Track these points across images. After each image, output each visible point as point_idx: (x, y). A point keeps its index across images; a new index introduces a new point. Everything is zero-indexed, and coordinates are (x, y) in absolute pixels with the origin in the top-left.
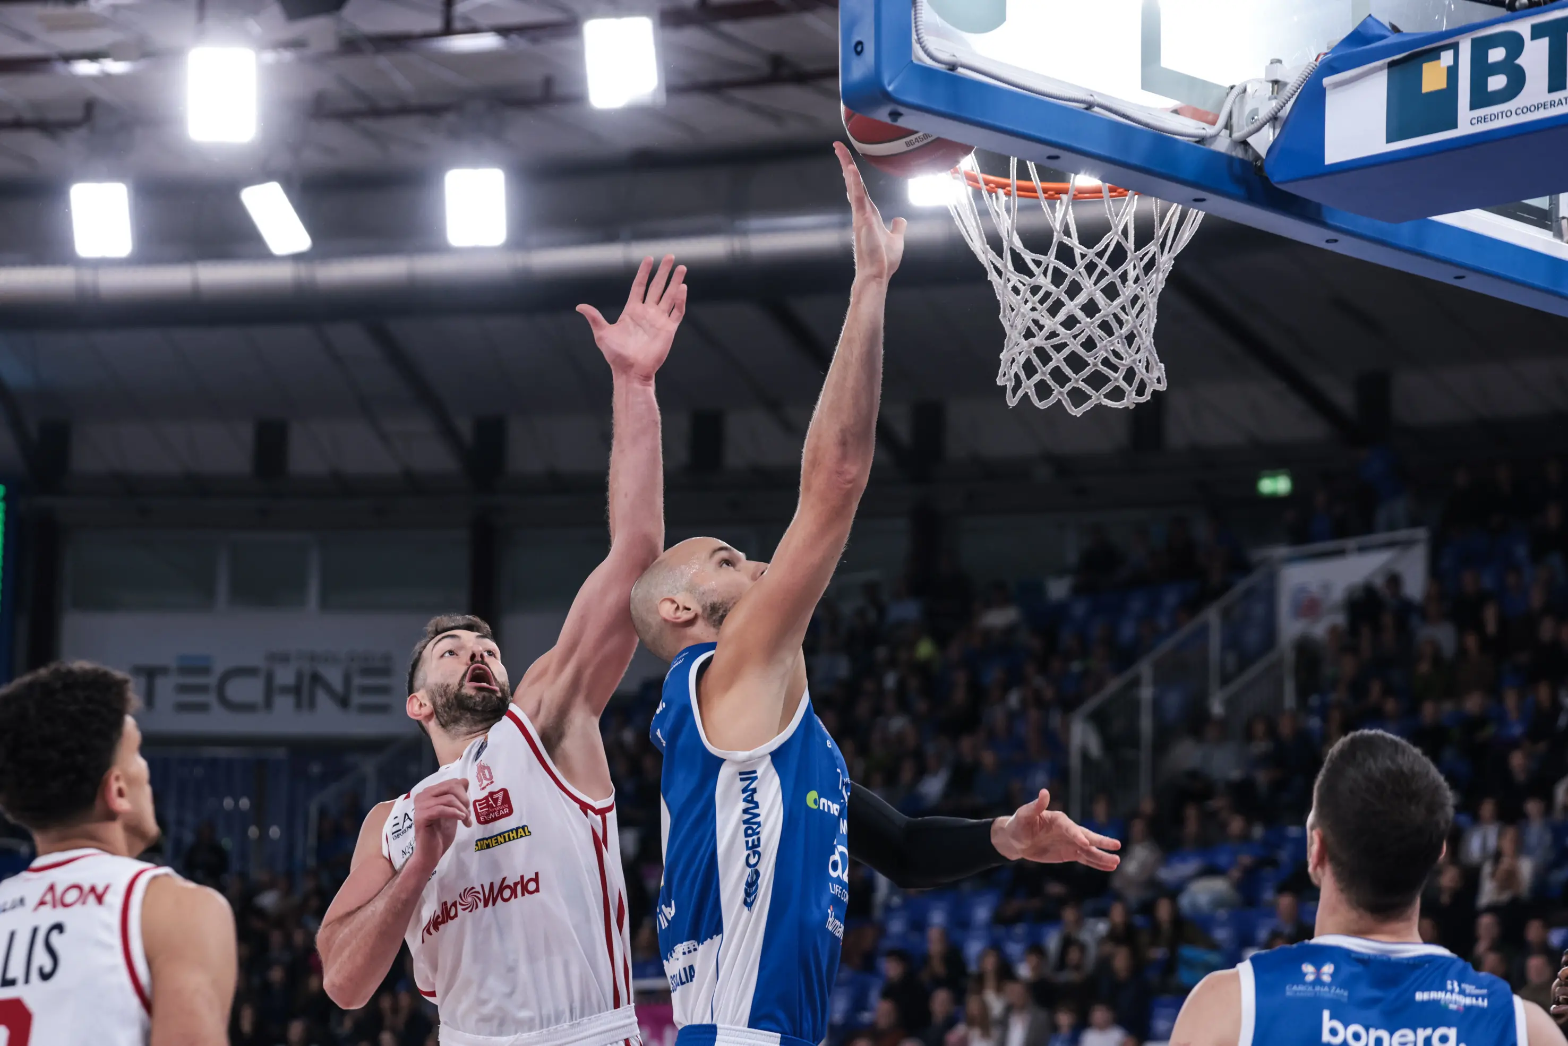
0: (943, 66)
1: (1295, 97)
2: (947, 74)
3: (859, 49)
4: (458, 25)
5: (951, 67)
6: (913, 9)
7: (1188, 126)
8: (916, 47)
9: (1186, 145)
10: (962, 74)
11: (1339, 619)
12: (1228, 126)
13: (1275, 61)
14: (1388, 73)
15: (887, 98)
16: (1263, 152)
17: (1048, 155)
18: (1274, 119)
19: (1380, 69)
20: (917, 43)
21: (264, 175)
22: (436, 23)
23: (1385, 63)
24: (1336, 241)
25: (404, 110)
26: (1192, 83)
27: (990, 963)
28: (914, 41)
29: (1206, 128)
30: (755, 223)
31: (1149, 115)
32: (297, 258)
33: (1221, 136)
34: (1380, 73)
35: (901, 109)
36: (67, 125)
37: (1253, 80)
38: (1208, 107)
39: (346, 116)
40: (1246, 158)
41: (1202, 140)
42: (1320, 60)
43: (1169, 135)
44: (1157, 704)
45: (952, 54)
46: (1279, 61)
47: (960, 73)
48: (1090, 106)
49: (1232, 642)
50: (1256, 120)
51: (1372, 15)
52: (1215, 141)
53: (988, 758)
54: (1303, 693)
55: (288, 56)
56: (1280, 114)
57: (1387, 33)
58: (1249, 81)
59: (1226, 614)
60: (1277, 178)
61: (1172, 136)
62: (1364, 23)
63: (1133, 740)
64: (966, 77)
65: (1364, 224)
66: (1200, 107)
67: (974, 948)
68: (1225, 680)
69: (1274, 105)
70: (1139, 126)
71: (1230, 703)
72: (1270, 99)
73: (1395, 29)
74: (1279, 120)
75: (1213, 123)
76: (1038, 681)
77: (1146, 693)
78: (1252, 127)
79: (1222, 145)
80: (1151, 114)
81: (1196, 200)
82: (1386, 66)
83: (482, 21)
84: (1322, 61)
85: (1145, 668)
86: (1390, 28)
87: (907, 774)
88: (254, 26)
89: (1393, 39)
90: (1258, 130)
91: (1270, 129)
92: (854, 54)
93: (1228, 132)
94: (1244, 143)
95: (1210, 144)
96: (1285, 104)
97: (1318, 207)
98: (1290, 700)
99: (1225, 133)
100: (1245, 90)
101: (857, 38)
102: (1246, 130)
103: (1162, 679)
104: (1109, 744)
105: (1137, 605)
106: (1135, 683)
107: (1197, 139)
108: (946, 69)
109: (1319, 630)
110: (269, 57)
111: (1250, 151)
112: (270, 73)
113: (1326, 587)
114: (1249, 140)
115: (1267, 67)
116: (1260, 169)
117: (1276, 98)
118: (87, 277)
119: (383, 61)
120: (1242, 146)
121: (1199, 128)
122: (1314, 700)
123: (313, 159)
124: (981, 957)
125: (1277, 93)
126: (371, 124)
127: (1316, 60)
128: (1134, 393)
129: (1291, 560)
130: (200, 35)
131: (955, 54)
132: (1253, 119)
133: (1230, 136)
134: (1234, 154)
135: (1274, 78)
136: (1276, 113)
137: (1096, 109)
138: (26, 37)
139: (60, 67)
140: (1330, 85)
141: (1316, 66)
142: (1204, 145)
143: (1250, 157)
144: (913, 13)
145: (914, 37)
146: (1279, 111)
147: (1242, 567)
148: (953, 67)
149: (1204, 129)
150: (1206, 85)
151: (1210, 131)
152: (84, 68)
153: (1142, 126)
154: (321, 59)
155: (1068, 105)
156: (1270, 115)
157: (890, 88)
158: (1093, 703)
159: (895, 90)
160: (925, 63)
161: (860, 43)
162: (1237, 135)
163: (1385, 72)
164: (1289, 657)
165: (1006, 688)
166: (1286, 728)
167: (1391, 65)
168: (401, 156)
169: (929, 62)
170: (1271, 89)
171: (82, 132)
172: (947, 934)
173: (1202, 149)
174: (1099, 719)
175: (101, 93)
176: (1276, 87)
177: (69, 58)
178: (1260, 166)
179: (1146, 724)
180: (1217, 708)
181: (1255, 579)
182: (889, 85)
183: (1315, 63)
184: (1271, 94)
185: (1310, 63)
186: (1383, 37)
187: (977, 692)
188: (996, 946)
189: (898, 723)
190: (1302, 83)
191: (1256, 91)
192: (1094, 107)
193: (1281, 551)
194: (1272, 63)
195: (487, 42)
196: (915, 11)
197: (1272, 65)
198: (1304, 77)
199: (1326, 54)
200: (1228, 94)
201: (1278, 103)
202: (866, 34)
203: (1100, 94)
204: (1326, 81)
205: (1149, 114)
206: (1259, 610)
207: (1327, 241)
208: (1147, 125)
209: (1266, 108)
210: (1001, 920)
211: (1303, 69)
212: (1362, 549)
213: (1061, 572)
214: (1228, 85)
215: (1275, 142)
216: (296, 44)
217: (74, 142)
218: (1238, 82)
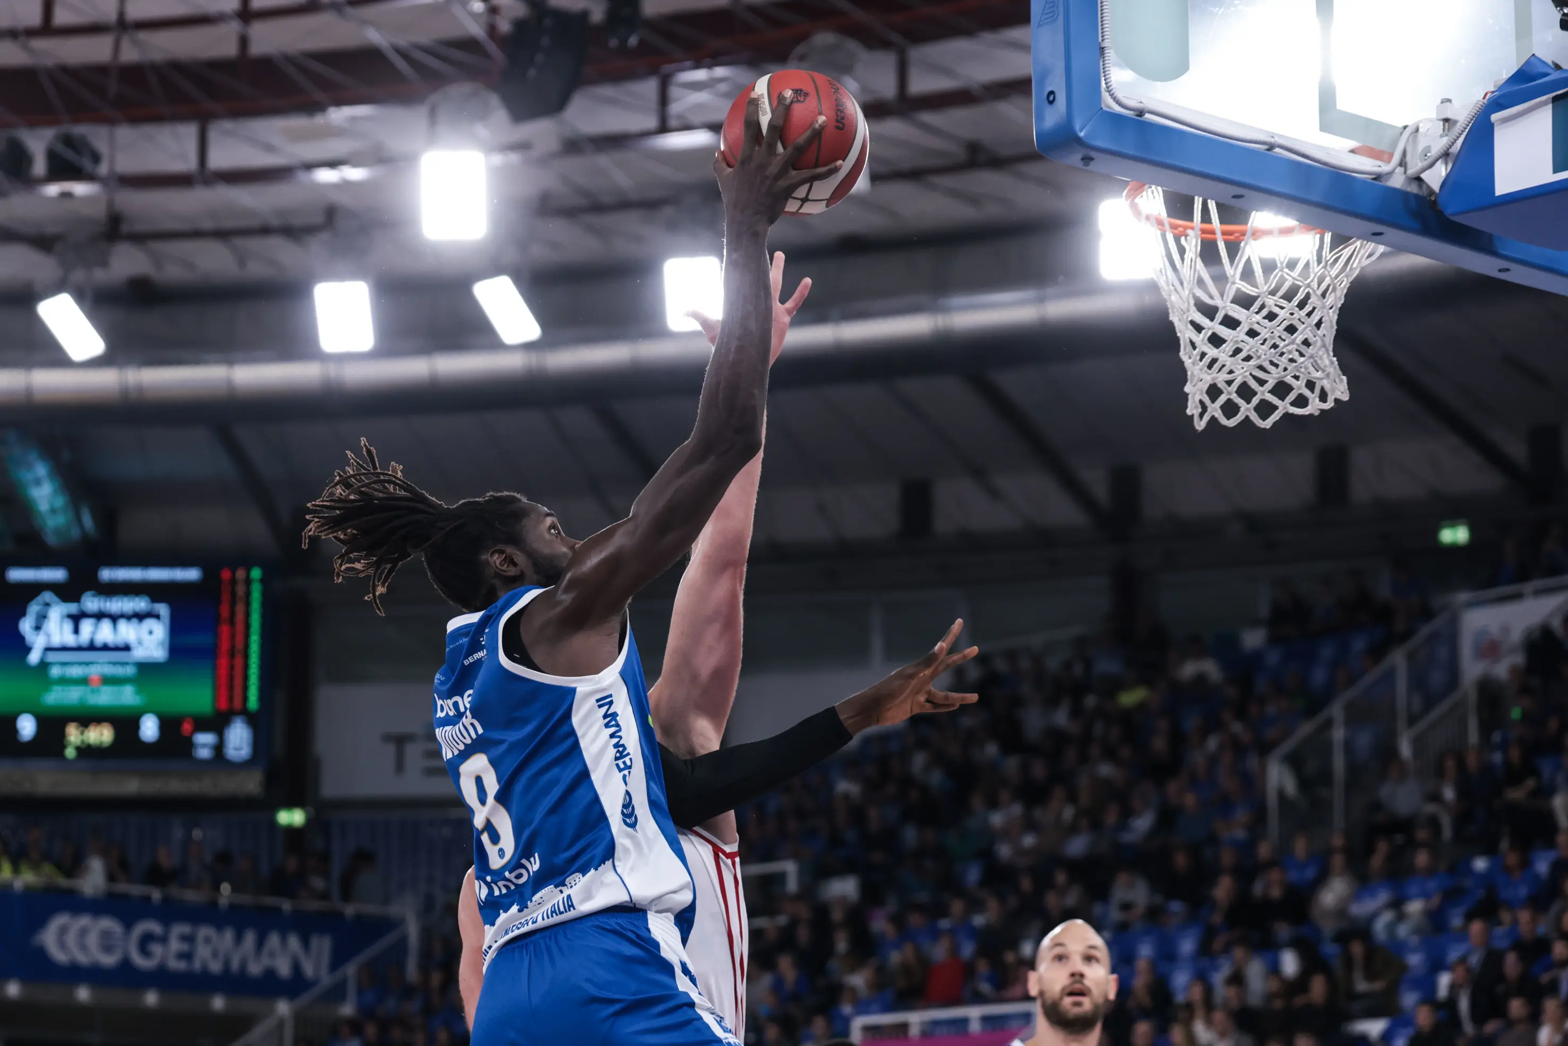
0: (1132, 112)
1: (1465, 134)
2: (1133, 119)
3: (1051, 98)
4: (673, 123)
5: (1139, 113)
6: (1102, 60)
7: (1365, 165)
8: (1106, 96)
9: (1364, 182)
10: (1149, 119)
11: (1519, 659)
12: (1403, 163)
13: (1445, 100)
14: (1553, 108)
15: (1079, 141)
16: (1436, 187)
17: (1233, 195)
18: (1446, 155)
19: (1544, 104)
20: (1106, 91)
21: (494, 270)
22: (651, 122)
23: (1549, 98)
24: (1508, 270)
25: (624, 204)
26: (1368, 124)
27: (1197, 993)
28: (1103, 90)
29: (1382, 165)
30: (958, 300)
31: (1328, 155)
32: (528, 347)
33: (1396, 173)
34: (1545, 108)
35: (1093, 154)
36: (309, 230)
37: (1426, 119)
38: (1383, 147)
39: (569, 213)
40: (1421, 193)
41: (1378, 177)
42: (1487, 97)
43: (1347, 173)
44: (1348, 746)
45: (1139, 101)
46: (1449, 101)
47: (1147, 118)
48: (1271, 147)
49: (1418, 682)
50: (1429, 157)
51: (1537, 55)
52: (1390, 178)
53: (1190, 800)
54: (1486, 729)
55: (514, 158)
56: (1451, 150)
57: (1550, 71)
58: (1421, 121)
59: (1411, 657)
60: (1450, 210)
61: (1349, 173)
62: (1527, 63)
63: (1326, 778)
64: (1155, 122)
65: (1535, 252)
66: (1373, 146)
67: (1181, 980)
68: (1412, 720)
69: (1445, 142)
70: (1318, 165)
71: (1419, 744)
72: (1441, 136)
73: (1558, 67)
74: (1450, 155)
75: (1389, 161)
76: (1237, 728)
77: (1338, 734)
78: (1426, 163)
79: (1398, 181)
80: (1329, 154)
81: (1375, 234)
82: (1551, 100)
83: (695, 119)
84: (1489, 99)
85: (1336, 710)
86: (1553, 66)
87: (1111, 818)
88: (482, 131)
89: (1555, 75)
90: (1431, 166)
91: (1442, 165)
92: (1046, 102)
93: (1402, 169)
94: (1418, 179)
95: (1387, 180)
96: (1455, 140)
97: (1490, 237)
98: (1473, 737)
99: (1400, 170)
100: (1417, 130)
101: (1050, 89)
102: (1420, 165)
103: (1354, 718)
104: (1304, 783)
105: (1327, 651)
106: (1328, 724)
107: (1374, 177)
108: (1133, 115)
109: (1501, 670)
110: (498, 159)
111: (1424, 187)
112: (499, 175)
113: (1506, 630)
114: (1423, 176)
115: (1437, 106)
116: (1435, 203)
117: (1447, 135)
118: (332, 371)
119: (604, 160)
120: (1417, 182)
121: (1375, 166)
122: (1497, 737)
123: (540, 253)
124: (1187, 988)
125: (1449, 130)
126: (593, 219)
127: (1484, 98)
128: (1317, 399)
129: (1471, 605)
130: (432, 140)
131: (1143, 101)
132: (1426, 156)
133: (1405, 172)
134: (1409, 189)
135: (1444, 117)
136: (1448, 149)
137: (1277, 150)
138: (270, 148)
139: (302, 176)
140: (1497, 121)
141: (1484, 103)
142: (1381, 182)
143: (1424, 192)
144: (1101, 63)
145: (1103, 85)
146: (1451, 147)
147: (1427, 614)
148: (1141, 113)
149: (1380, 166)
150: (1380, 125)
151: (1385, 168)
152: (325, 176)
153: (1321, 165)
154: (545, 161)
155: (1251, 146)
156: (1442, 151)
157: (1082, 134)
158: (1288, 746)
159: (1086, 135)
160: (1114, 110)
161: (1052, 93)
162: (1411, 171)
163: (1550, 106)
164: (1473, 697)
165: (1205, 732)
166: (1472, 761)
167: (1555, 99)
168: (622, 248)
169: (1118, 109)
170: (1442, 127)
171: (324, 236)
172: (1154, 964)
173: (1379, 185)
174: (1295, 761)
175: (343, 199)
176: (1447, 124)
177: (310, 166)
178: (1433, 201)
179: (1339, 763)
180: (1405, 749)
181: (1438, 623)
182: (1081, 131)
183: (1483, 100)
184: (1442, 131)
185: (1479, 101)
186: (1546, 75)
187: (1178, 739)
188: (1202, 977)
189: (1106, 770)
190: (1472, 120)
191: (1428, 130)
192: (1275, 148)
193: (1463, 596)
194: (1442, 102)
195: (699, 138)
196: (1103, 61)
197: (1442, 104)
198: (1473, 114)
199: (1493, 92)
200: (1401, 134)
201: (1449, 140)
202: (1057, 83)
203: (1281, 136)
204: (1494, 117)
205: (1327, 153)
206: (1442, 653)
207: (1500, 271)
208: (1325, 164)
209: (1438, 145)
210: (1205, 950)
211: (1472, 107)
212: (1538, 593)
213: (1255, 623)
214: (1401, 125)
215: (1448, 176)
216: (521, 146)
217: (317, 247)
218: (1411, 122)
